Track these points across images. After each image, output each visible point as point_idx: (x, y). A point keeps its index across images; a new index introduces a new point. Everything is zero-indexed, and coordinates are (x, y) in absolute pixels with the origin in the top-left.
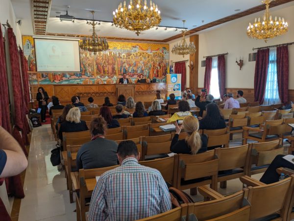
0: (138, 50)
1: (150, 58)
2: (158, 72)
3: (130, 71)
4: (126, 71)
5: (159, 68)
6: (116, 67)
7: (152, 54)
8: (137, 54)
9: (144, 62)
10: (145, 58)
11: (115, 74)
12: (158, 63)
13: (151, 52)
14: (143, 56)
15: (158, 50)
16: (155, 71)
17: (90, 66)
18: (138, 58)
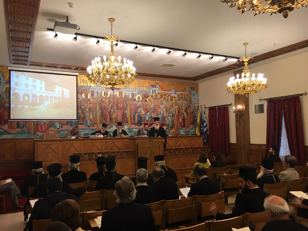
0: (157, 90)
1: (174, 101)
2: (184, 120)
3: (147, 118)
4: (141, 118)
5: (186, 115)
6: (128, 112)
7: (176, 95)
8: (156, 96)
9: (165, 107)
10: (167, 101)
11: (127, 122)
12: (184, 108)
13: (175, 94)
14: (164, 99)
15: (184, 90)
16: (180, 119)
17: (91, 111)
18: (158, 102)
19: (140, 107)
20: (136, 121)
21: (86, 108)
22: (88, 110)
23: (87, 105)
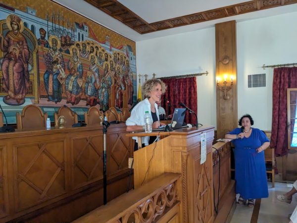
0: (87, 35)
8: (84, 46)
10: (100, 60)
13: (111, 50)
14: (96, 55)
15: (121, 48)
16: (117, 94)
18: (88, 58)
19: (56, 62)
20: (50, 90)
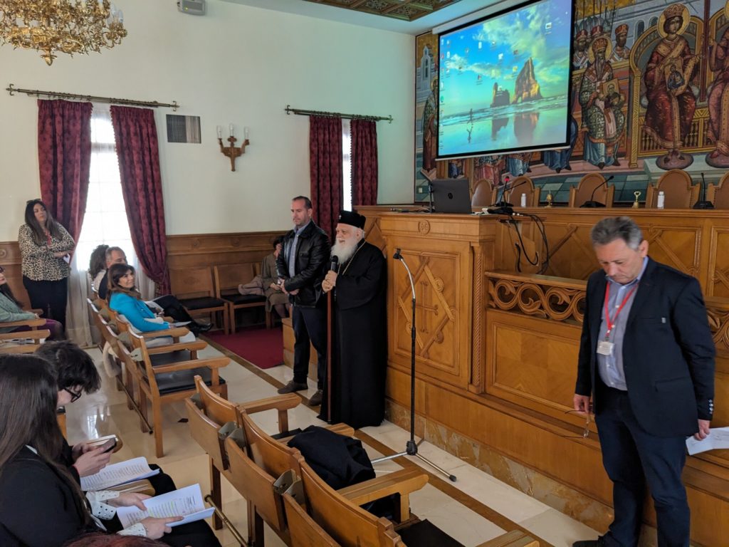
17: (612, 105)
21: (598, 97)
22: (601, 104)
23: (601, 88)
